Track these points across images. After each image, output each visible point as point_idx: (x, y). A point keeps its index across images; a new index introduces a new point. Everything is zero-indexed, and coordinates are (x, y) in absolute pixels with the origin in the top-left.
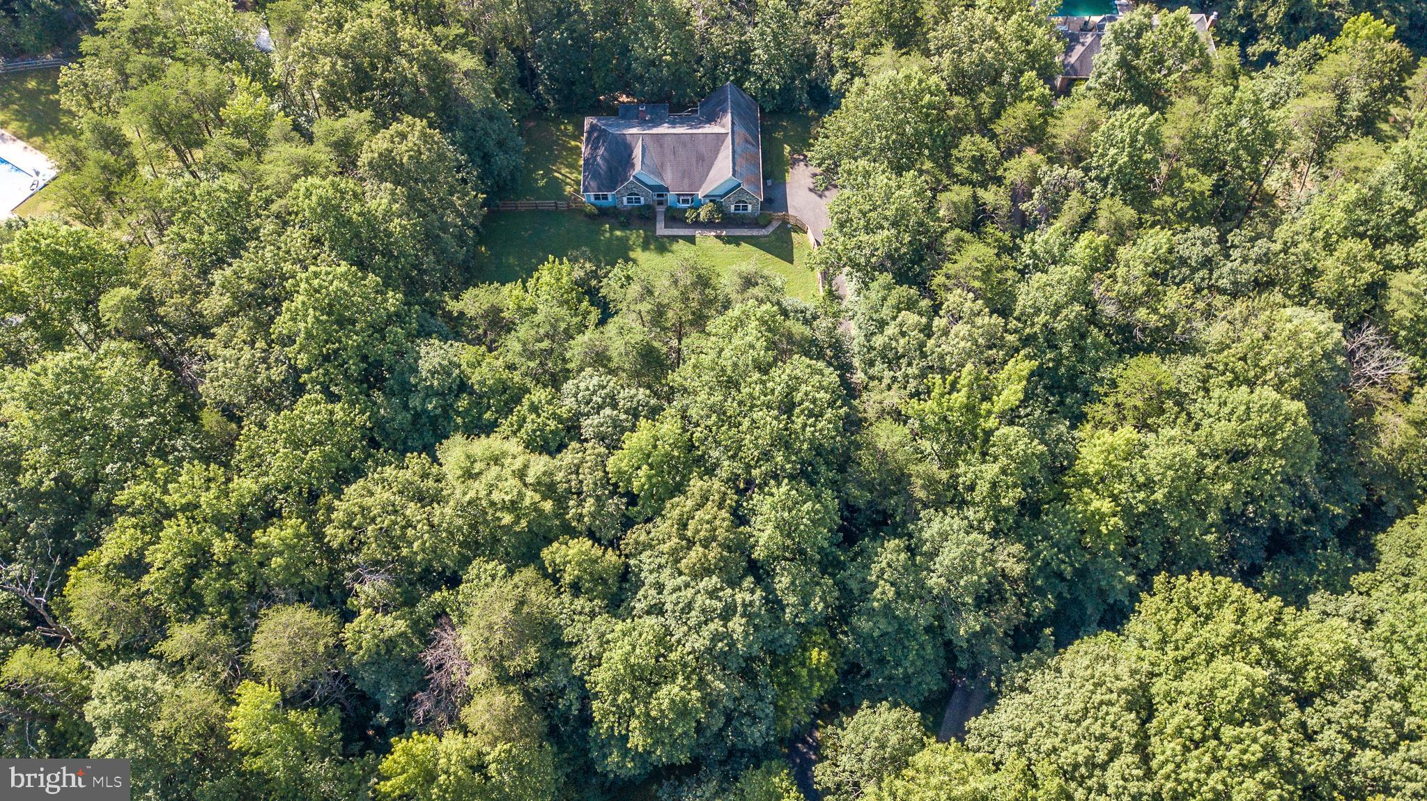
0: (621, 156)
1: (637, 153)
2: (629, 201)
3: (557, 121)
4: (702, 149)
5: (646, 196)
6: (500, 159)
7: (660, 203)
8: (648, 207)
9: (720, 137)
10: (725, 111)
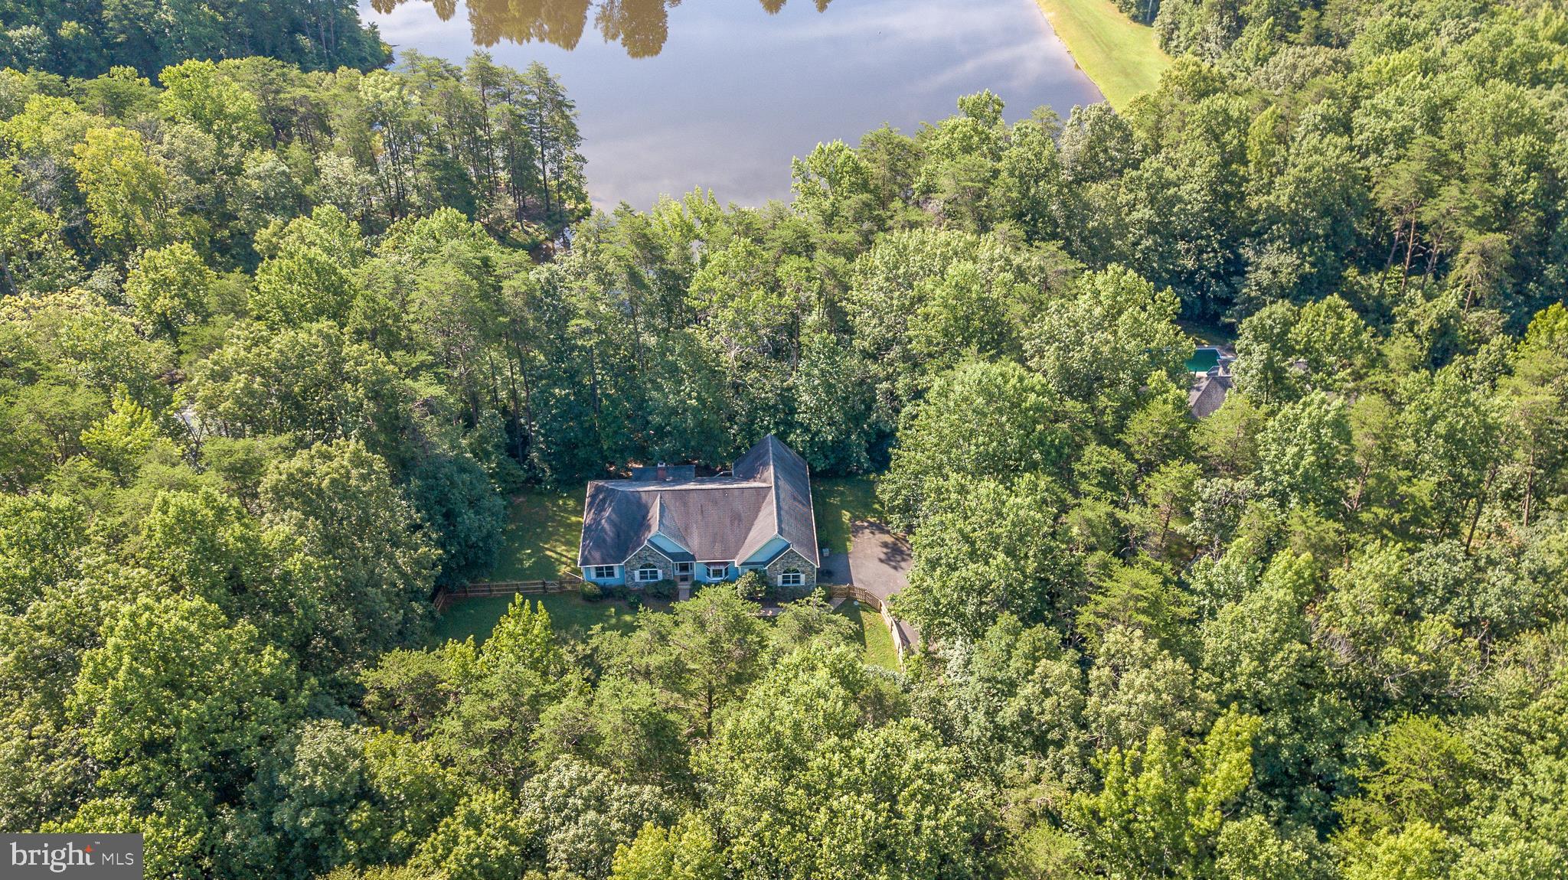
0: (634, 519)
1: (655, 512)
2: (643, 575)
3: (554, 495)
4: (738, 506)
5: (665, 568)
7: (684, 579)
8: (667, 582)
9: (761, 493)
10: (765, 464)
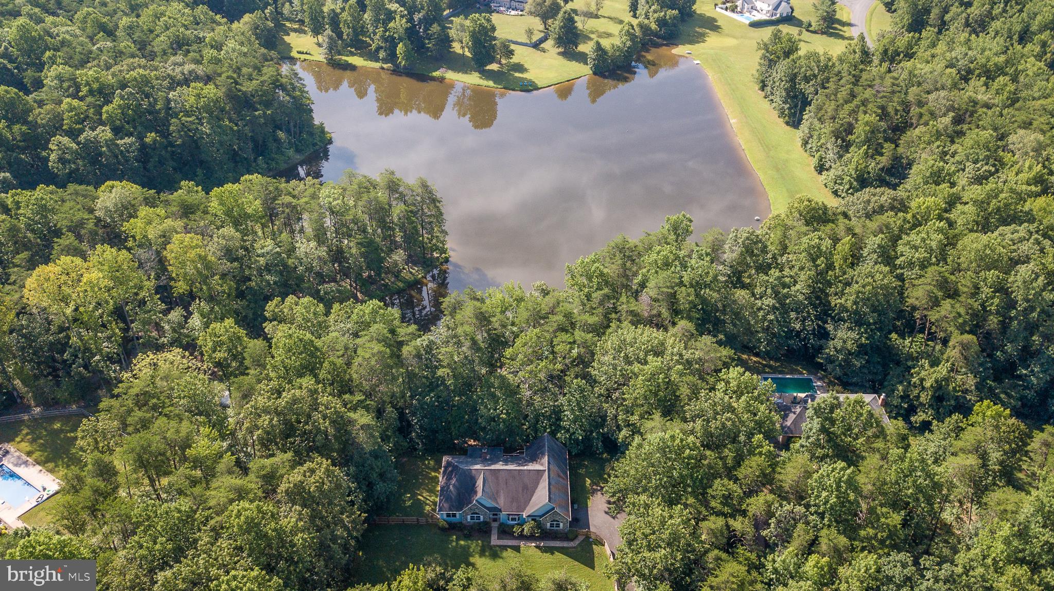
0: (467, 486)
1: (480, 483)
2: (472, 518)
3: (423, 458)
4: (527, 481)
5: (485, 515)
6: (380, 487)
7: (495, 520)
8: (486, 523)
9: (539, 473)
10: (543, 454)
